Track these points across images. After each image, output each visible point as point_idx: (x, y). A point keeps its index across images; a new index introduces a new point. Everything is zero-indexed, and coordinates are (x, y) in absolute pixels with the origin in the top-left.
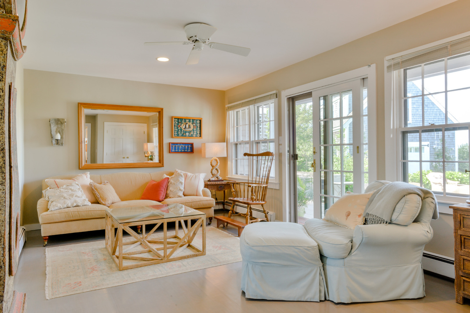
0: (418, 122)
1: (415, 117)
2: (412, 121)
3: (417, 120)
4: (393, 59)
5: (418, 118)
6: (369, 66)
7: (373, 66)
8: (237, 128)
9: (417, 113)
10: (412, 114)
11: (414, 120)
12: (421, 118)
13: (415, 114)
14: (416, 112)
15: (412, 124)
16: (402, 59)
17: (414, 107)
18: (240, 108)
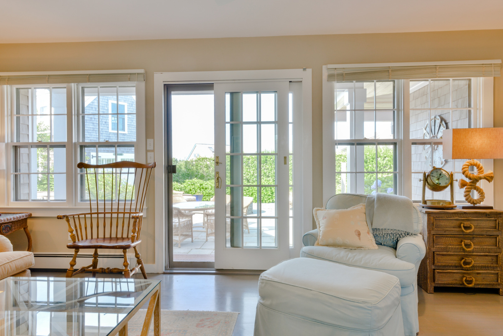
0: (133, 133)
1: (130, 128)
2: (128, 131)
3: (132, 131)
4: (336, 69)
5: (133, 130)
6: (304, 69)
7: (309, 71)
8: (18, 119)
9: (132, 124)
10: (128, 125)
11: (129, 130)
12: (135, 130)
13: (130, 125)
14: (131, 122)
15: (127, 135)
16: (345, 71)
17: (130, 118)
18: (46, 83)
